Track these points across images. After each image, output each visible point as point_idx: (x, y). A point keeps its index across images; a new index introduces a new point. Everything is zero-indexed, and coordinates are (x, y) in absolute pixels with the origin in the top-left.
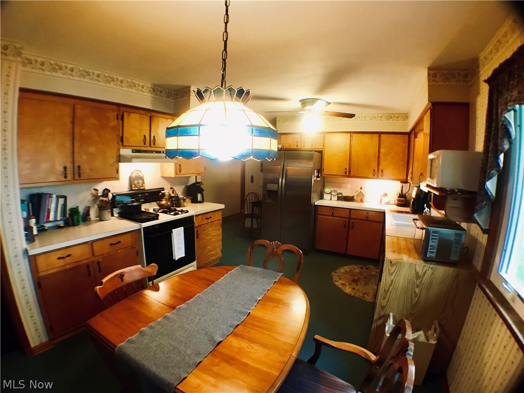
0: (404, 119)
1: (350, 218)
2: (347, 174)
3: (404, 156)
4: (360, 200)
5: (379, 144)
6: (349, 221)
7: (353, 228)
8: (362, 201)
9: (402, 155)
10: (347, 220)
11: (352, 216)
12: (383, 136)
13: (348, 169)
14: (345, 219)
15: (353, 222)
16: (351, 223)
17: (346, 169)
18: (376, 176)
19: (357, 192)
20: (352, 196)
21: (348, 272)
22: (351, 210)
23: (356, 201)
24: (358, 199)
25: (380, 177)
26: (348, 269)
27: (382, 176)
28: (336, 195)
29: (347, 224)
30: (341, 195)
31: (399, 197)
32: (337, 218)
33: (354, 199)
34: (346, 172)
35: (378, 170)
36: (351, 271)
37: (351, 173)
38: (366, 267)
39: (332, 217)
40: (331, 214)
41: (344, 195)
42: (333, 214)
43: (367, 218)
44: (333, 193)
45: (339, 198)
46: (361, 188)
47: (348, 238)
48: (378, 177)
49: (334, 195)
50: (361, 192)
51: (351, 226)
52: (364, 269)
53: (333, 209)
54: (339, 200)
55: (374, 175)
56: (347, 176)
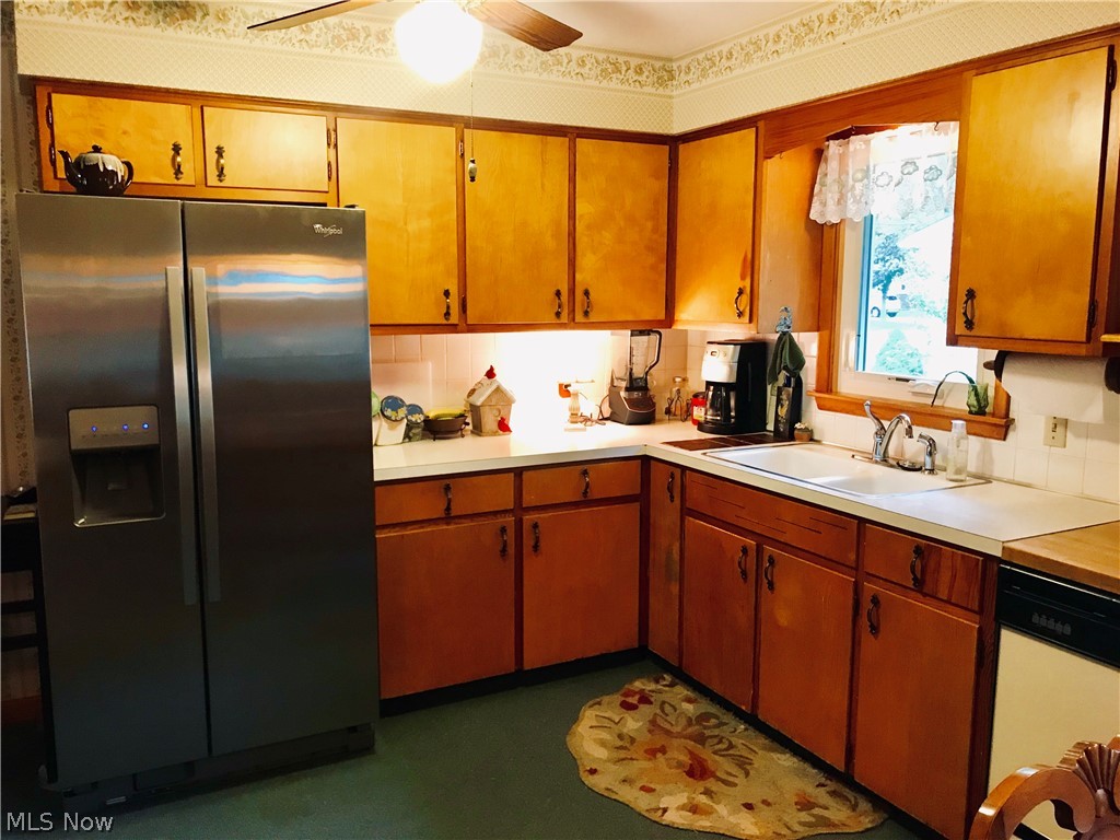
0: (661, 82)
1: (519, 509)
2: (454, 319)
3: (655, 230)
4: (495, 426)
6: (519, 523)
7: (536, 547)
8: (503, 426)
9: (649, 225)
10: (509, 520)
11: (529, 499)
13: (454, 291)
14: (501, 520)
15: (535, 526)
16: (526, 526)
17: (447, 293)
18: (564, 318)
19: (473, 391)
20: (458, 410)
21: (621, 748)
22: (521, 474)
23: (478, 430)
24: (489, 422)
25: (579, 317)
26: (604, 735)
27: (586, 313)
28: (403, 418)
29: (510, 536)
30: (418, 418)
31: (627, 389)
32: (467, 524)
33: (468, 424)
34: (448, 307)
35: (572, 291)
36: (620, 736)
37: (468, 312)
38: (637, 697)
39: (448, 524)
40: (440, 513)
41: (432, 415)
42: (448, 509)
43: (585, 493)
44: (389, 412)
45: (413, 431)
46: (490, 374)
47: (522, 597)
48: (574, 320)
49: (396, 421)
50: (498, 390)
51: (528, 542)
52: (641, 706)
53: (447, 488)
54: (410, 441)
55: (558, 314)
56: (453, 329)
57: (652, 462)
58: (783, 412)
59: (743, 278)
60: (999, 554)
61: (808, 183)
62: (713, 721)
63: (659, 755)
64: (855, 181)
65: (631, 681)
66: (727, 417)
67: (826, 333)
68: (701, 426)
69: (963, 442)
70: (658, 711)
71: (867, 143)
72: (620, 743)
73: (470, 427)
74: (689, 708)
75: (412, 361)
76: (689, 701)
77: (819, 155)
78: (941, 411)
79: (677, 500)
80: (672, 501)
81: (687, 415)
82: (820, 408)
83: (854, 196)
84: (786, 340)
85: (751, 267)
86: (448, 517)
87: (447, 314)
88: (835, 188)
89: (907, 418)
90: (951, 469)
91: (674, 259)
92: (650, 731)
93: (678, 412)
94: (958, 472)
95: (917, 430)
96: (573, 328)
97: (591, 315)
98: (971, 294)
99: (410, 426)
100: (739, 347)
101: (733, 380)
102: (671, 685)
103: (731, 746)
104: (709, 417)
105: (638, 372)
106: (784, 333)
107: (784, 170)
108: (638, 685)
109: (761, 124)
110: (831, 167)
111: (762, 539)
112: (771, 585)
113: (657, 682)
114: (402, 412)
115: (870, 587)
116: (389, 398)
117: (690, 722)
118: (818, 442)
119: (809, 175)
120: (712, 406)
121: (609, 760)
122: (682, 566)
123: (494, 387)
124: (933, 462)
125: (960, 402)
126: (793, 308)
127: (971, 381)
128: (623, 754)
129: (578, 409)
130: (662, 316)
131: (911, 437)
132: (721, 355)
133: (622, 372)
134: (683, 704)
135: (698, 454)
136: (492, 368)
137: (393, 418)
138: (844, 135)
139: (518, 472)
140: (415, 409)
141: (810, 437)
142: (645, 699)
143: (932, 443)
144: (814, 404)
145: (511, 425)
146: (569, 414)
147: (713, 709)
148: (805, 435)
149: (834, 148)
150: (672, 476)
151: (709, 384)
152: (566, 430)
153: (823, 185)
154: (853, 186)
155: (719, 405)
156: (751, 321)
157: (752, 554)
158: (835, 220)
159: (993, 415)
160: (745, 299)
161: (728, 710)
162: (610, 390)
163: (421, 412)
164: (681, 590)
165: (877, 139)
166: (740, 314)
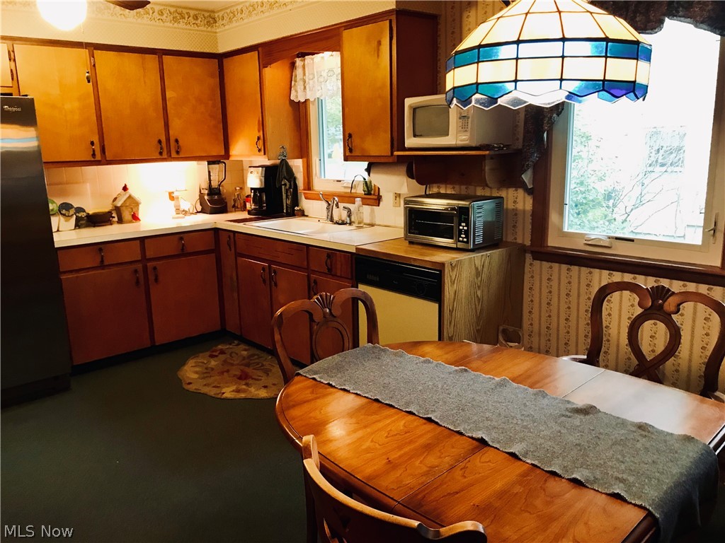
0: (209, 24)
1: (144, 259)
2: (98, 157)
4: (130, 218)
5: (162, 79)
6: (145, 268)
7: (156, 280)
8: (135, 218)
9: (210, 102)
10: (139, 266)
11: (149, 254)
12: (166, 59)
13: (96, 140)
14: (135, 266)
15: (155, 268)
16: (150, 269)
17: (92, 143)
18: (165, 156)
19: (115, 199)
20: (107, 210)
21: (206, 373)
22: (144, 240)
23: (120, 221)
24: (127, 215)
25: (174, 155)
26: (197, 369)
27: (178, 152)
28: (72, 215)
29: (141, 275)
30: (82, 215)
31: (208, 195)
32: (115, 269)
33: (114, 217)
34: (94, 151)
35: (168, 139)
36: (206, 369)
37: (106, 154)
38: (218, 352)
39: (103, 269)
40: (97, 263)
41: (91, 213)
42: (102, 261)
43: (183, 249)
44: (64, 212)
45: (81, 222)
46: (125, 188)
47: (151, 307)
48: (171, 156)
49: (69, 216)
50: (130, 197)
51: (151, 278)
52: (220, 356)
53: (101, 250)
54: (79, 228)
55: (161, 153)
56: (98, 163)
57: (220, 231)
58: (289, 202)
59: (259, 131)
60: (354, 251)
61: (289, 80)
62: (256, 357)
63: (225, 374)
64: (309, 80)
65: (216, 345)
66: (261, 207)
67: (305, 159)
68: (250, 213)
69: (361, 208)
70: (229, 356)
71: (313, 59)
72: (206, 371)
73: (116, 219)
74: (245, 353)
75: (77, 183)
76: (245, 350)
77: (293, 66)
78: (355, 195)
79: (233, 249)
80: (231, 250)
81: (244, 208)
82: (306, 198)
83: (310, 87)
84: (284, 163)
85: (262, 125)
86: (102, 266)
87: (94, 155)
88: (302, 83)
89: (336, 199)
90: (357, 222)
91: (226, 122)
92: (223, 365)
93: (239, 206)
94: (359, 223)
95: (341, 205)
96: (171, 161)
97: (180, 153)
98: (350, 136)
99: (78, 220)
100: (264, 169)
101: (263, 186)
102: (237, 345)
103: (263, 365)
104: (253, 207)
105: (215, 184)
106: (283, 160)
107: (274, 73)
108: (220, 347)
109: (260, 49)
110: (299, 72)
111: (270, 262)
112: (276, 285)
113: (230, 344)
114: (72, 211)
115: (313, 276)
116: (63, 203)
117: (244, 358)
118: (307, 216)
119: (289, 76)
120: (253, 202)
121: (199, 378)
122: (238, 283)
123: (127, 196)
124: (350, 220)
125: (360, 190)
126: (287, 146)
127: (365, 179)
128: (205, 375)
129: (179, 206)
130: (223, 153)
131: (338, 207)
132: (256, 173)
133: (205, 185)
134: (243, 351)
135: (241, 224)
136: (126, 185)
137: (67, 214)
138: (303, 55)
139: (142, 240)
140: (80, 210)
141: (302, 214)
142: (222, 352)
143: (349, 211)
144: (303, 197)
145: (140, 217)
146: (175, 209)
147: (257, 352)
148: (300, 213)
149: (299, 62)
150: (229, 237)
151: (252, 189)
152: (173, 218)
153: (296, 81)
154: (309, 83)
155: (257, 200)
156: (265, 154)
157: (267, 270)
158: (303, 100)
159: (374, 194)
160: (261, 142)
161: (264, 351)
162: (200, 195)
163: (84, 211)
164: (238, 295)
165: (317, 57)
166: (260, 150)
